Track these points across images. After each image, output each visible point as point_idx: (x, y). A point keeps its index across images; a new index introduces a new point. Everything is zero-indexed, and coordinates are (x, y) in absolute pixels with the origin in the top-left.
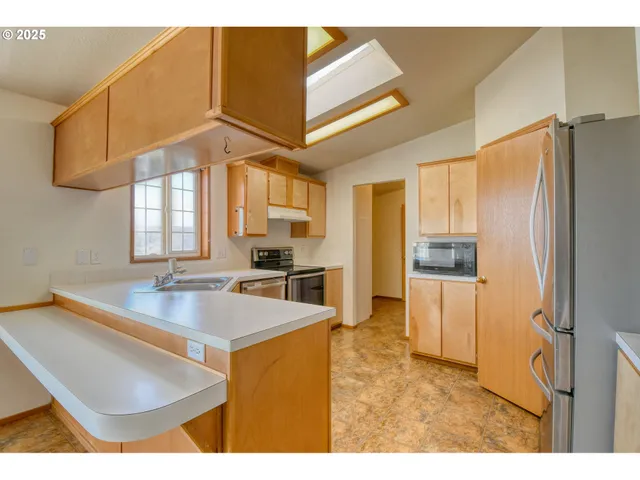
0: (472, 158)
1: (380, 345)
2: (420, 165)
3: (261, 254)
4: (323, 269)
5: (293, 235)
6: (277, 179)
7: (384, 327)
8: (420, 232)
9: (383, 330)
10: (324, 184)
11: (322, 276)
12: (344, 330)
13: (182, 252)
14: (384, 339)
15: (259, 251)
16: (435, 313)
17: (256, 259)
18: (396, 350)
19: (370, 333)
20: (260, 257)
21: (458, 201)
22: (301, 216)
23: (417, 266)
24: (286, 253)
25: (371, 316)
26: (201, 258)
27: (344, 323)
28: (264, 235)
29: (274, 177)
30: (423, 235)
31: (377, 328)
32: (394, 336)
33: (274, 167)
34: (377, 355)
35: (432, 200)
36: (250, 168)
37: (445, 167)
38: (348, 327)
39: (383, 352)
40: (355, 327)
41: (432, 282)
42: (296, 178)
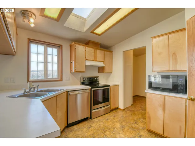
0: (184, 29)
1: (132, 121)
2: (153, 38)
3: (84, 79)
4: (109, 86)
5: (99, 72)
6: (90, 50)
7: (137, 111)
8: (153, 70)
9: (136, 113)
10: (112, 52)
11: (109, 88)
12: (119, 110)
13: (52, 78)
14: (135, 118)
15: (83, 78)
16: (160, 112)
17: (82, 81)
18: (140, 125)
19: (130, 113)
20: (84, 80)
21: (174, 54)
22: (101, 64)
23: (151, 86)
24: (96, 79)
25: (132, 105)
26: (60, 81)
27: (119, 107)
28: (84, 72)
29: (88, 49)
30: (154, 71)
31: (134, 111)
32: (140, 116)
33: (89, 45)
34: (130, 127)
35: (160, 54)
36: (77, 45)
37: (166, 37)
38: (120, 109)
39: (133, 126)
40: (124, 110)
41: (159, 96)
42: (99, 49)
